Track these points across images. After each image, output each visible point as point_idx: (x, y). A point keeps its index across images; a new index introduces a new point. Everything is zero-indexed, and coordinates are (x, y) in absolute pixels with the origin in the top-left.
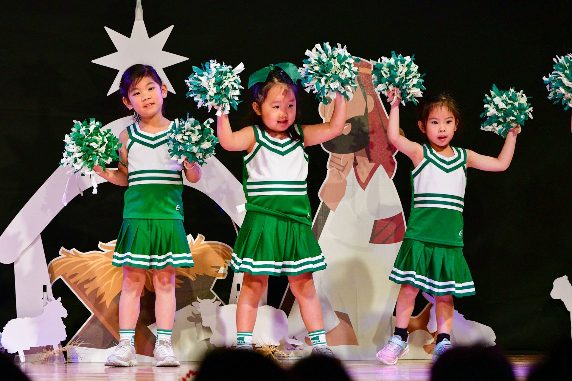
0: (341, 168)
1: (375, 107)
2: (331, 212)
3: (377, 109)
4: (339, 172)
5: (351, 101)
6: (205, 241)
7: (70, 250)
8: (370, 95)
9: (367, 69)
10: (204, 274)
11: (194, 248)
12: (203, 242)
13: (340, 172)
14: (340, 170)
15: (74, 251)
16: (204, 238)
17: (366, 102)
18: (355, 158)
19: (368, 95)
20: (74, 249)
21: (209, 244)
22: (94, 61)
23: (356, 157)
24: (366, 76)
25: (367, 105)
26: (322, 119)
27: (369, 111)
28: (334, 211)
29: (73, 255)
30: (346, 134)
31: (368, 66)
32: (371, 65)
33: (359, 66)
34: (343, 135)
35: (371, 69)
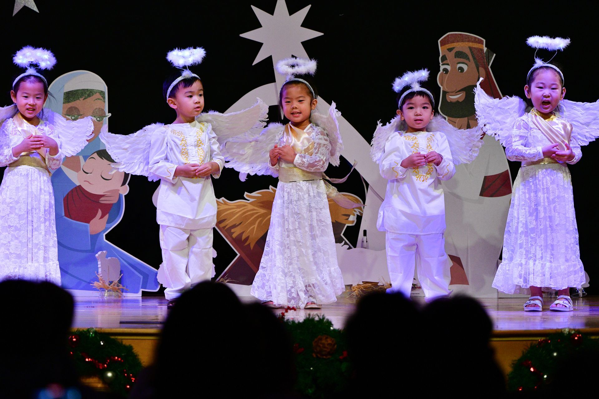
1: (486, 78)
3: (487, 80)
5: (466, 72)
7: (220, 199)
8: (482, 67)
9: (480, 45)
10: (336, 221)
15: (223, 200)
17: (479, 73)
18: (468, 122)
19: (480, 67)
20: (223, 198)
22: (241, 35)
23: (470, 121)
24: (479, 51)
25: (479, 75)
26: (440, 88)
29: (222, 203)
30: (460, 101)
31: (481, 42)
32: (483, 41)
33: (472, 42)
34: (458, 102)
35: (483, 44)
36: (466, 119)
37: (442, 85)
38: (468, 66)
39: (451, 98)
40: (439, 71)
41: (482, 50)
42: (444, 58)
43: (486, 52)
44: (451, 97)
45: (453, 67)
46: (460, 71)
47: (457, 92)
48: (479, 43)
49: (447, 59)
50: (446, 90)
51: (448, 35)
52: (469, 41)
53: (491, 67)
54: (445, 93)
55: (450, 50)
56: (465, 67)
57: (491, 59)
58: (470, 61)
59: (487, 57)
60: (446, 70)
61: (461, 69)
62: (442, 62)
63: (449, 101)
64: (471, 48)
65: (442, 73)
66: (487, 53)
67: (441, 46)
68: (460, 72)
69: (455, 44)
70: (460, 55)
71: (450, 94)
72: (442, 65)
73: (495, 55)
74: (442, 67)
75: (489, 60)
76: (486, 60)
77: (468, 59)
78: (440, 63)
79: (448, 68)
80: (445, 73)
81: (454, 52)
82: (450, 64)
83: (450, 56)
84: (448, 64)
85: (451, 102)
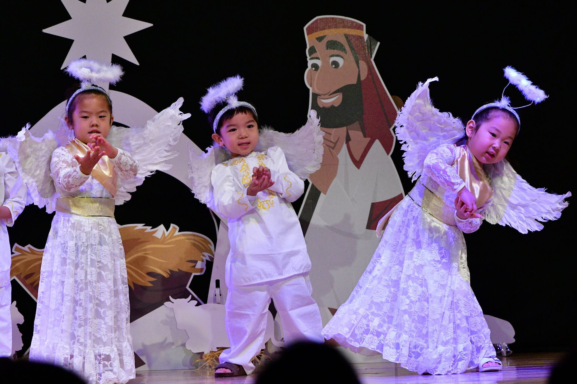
0: (332, 145)
1: (368, 74)
2: (322, 195)
3: (370, 76)
4: (329, 150)
6: (179, 231)
7: (25, 247)
8: (363, 60)
9: (359, 31)
10: (179, 270)
11: (167, 240)
12: (177, 233)
13: (331, 149)
14: (331, 147)
15: (29, 248)
16: (178, 228)
17: (359, 68)
18: (347, 132)
19: (360, 60)
20: (29, 246)
21: (183, 235)
22: (45, 31)
23: (349, 131)
24: (357, 39)
25: (359, 71)
26: (309, 90)
27: (363, 78)
28: (325, 194)
29: (28, 252)
30: (336, 105)
31: (360, 27)
32: (363, 26)
33: (349, 28)
34: (333, 107)
35: (363, 30)
36: (345, 129)
37: (311, 86)
38: (344, 59)
39: (325, 103)
40: (307, 67)
41: (362, 38)
42: (313, 50)
43: (367, 41)
44: (324, 101)
45: (325, 62)
46: (334, 66)
47: (331, 94)
48: (358, 29)
49: (316, 52)
50: (317, 91)
51: (317, 20)
52: (344, 27)
53: (374, 60)
54: (315, 96)
55: (320, 39)
56: (340, 61)
57: (374, 49)
58: (346, 53)
59: (369, 46)
60: (315, 66)
61: (336, 64)
62: (310, 56)
63: (321, 106)
64: (347, 36)
65: (310, 71)
66: (369, 41)
67: (308, 34)
68: (334, 68)
69: (326, 30)
70: (333, 45)
71: (322, 97)
72: (311, 59)
73: (379, 43)
74: (310, 63)
75: (371, 51)
76: (368, 51)
77: (344, 50)
78: (307, 57)
79: (319, 62)
80: (315, 70)
81: (325, 41)
82: (320, 58)
83: (321, 47)
84: (318, 58)
85: (324, 108)
